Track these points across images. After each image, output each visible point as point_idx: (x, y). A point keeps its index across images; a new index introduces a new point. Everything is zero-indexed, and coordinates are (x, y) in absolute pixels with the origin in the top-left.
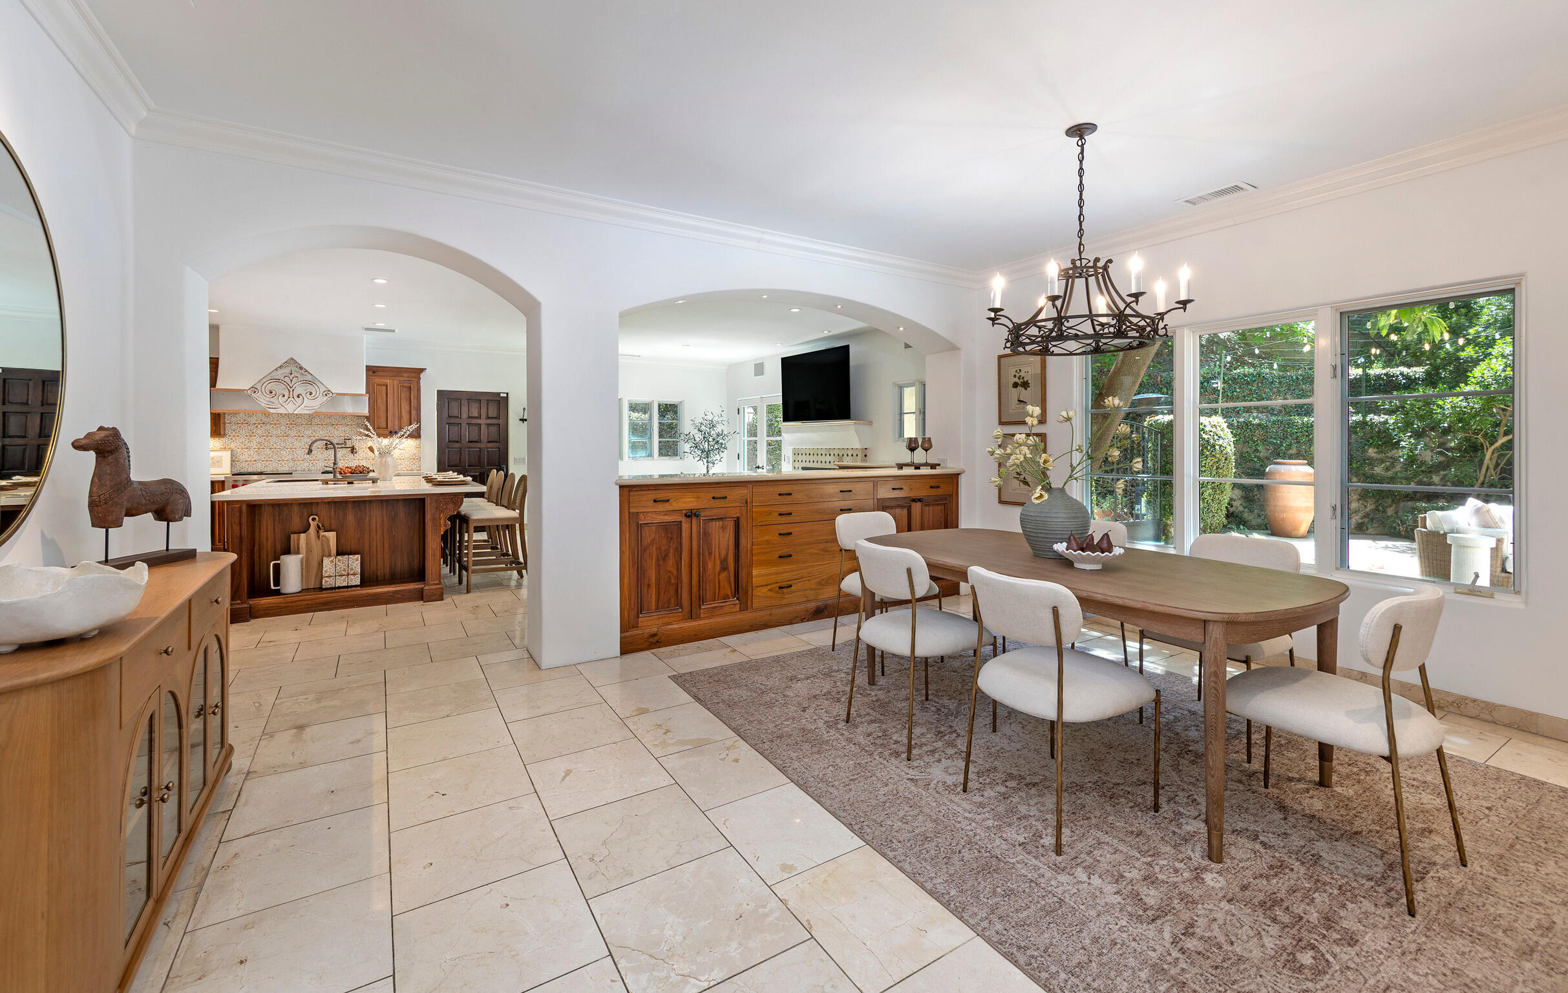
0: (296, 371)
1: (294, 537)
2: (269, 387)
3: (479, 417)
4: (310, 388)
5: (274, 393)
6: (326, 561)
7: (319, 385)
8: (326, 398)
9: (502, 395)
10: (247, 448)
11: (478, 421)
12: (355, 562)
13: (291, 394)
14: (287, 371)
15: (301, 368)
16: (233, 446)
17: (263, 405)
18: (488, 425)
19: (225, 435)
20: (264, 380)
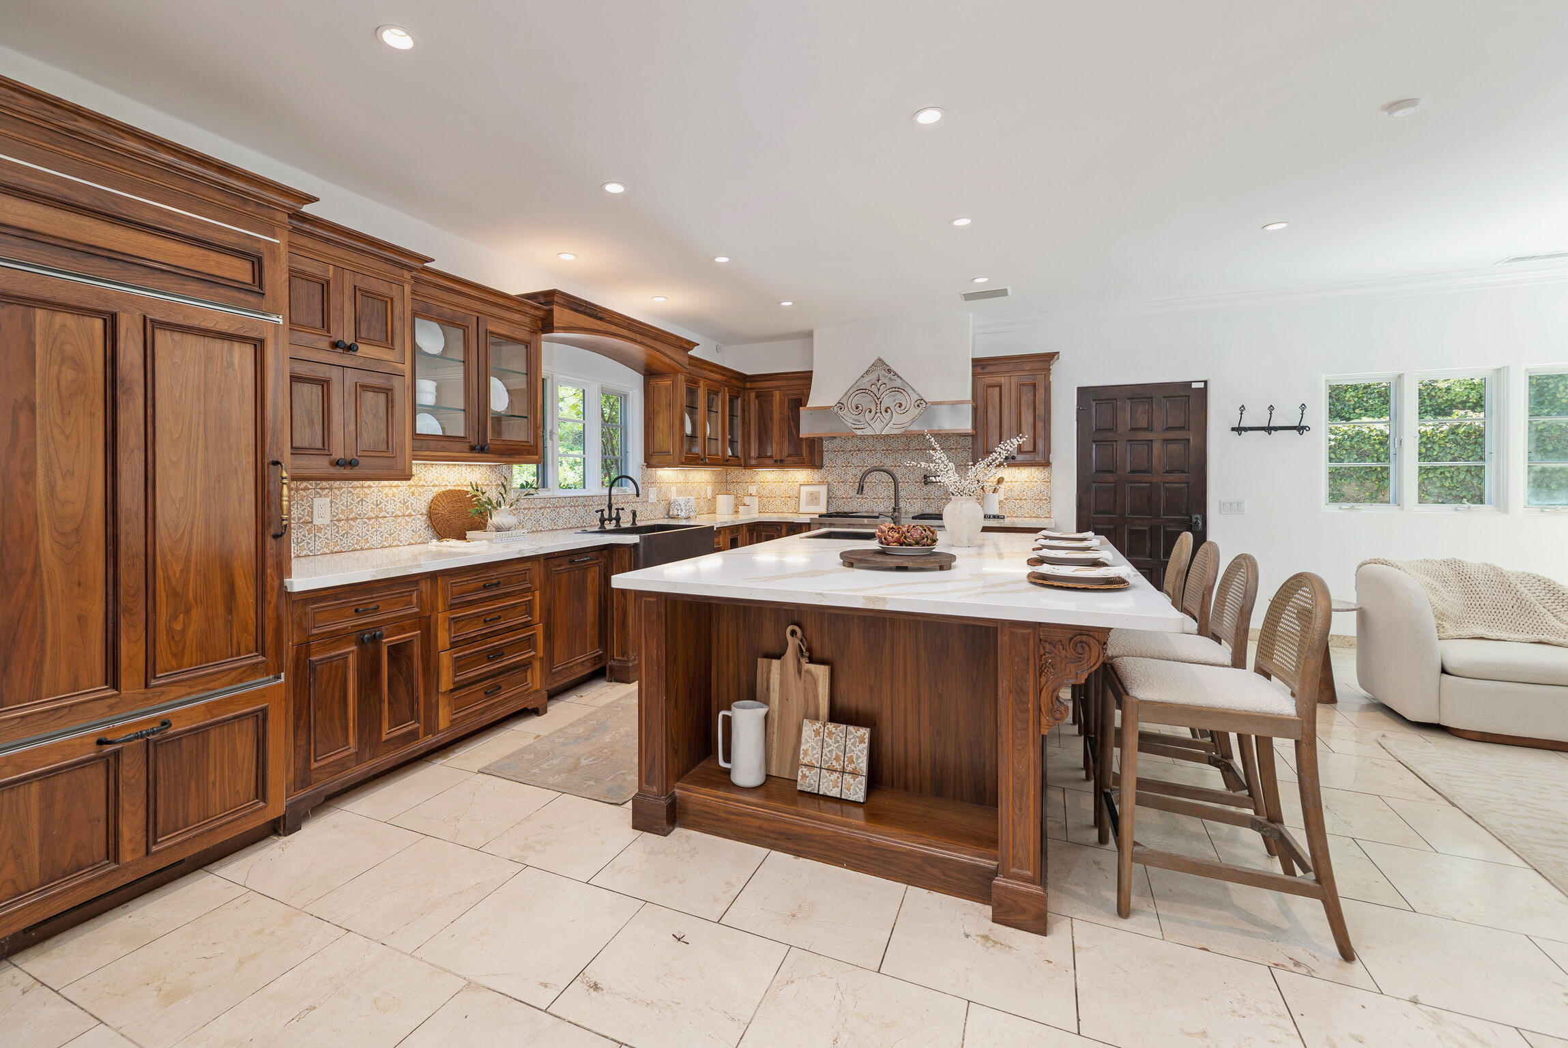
0: (883, 376)
1: (762, 662)
2: (856, 400)
3: (1148, 429)
4: (900, 398)
5: (860, 408)
6: (808, 729)
7: (910, 392)
8: (917, 411)
9: (1194, 385)
10: (843, 482)
11: (1149, 436)
12: (857, 742)
13: (878, 408)
14: (873, 376)
15: (889, 371)
16: (829, 479)
17: (849, 425)
18: (1166, 441)
19: (821, 467)
20: (851, 392)
